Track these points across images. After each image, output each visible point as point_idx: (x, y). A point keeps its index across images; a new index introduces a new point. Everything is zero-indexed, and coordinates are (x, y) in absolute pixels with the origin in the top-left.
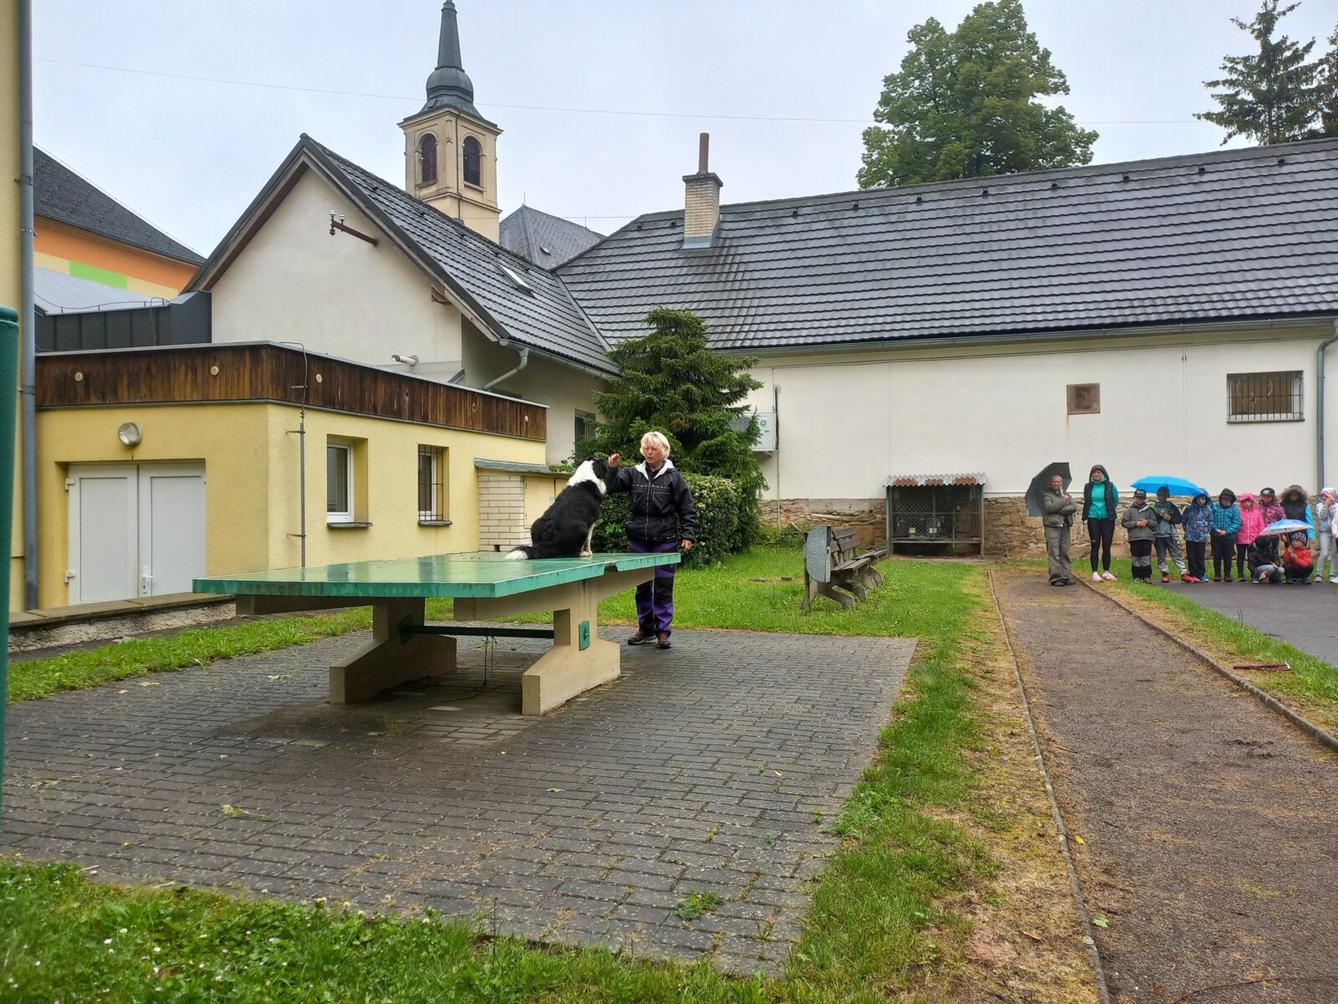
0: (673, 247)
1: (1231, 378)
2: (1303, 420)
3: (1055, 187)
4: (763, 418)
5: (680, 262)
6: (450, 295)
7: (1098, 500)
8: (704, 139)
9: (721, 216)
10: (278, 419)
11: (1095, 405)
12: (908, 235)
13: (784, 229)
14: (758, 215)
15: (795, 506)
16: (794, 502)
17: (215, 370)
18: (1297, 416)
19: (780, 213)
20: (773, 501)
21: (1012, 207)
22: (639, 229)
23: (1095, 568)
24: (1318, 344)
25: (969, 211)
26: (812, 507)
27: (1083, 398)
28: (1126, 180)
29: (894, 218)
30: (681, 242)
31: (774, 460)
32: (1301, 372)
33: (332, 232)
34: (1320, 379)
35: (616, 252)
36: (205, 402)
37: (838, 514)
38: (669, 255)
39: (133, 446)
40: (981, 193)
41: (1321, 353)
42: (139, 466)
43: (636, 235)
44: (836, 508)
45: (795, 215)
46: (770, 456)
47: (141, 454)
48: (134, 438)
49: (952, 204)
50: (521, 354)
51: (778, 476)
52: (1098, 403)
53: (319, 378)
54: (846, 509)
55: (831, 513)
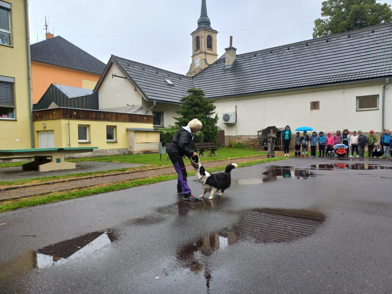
0: (222, 68)
1: (357, 97)
2: (379, 110)
3: (327, 41)
4: (231, 114)
5: (222, 72)
6: (138, 89)
7: (287, 135)
8: (231, 37)
9: (236, 58)
10: (64, 122)
11: (318, 107)
12: (282, 60)
13: (251, 61)
14: (246, 57)
15: (241, 137)
16: (241, 136)
17: (54, 113)
18: (377, 108)
19: (252, 56)
20: (236, 136)
21: (313, 49)
22: (216, 64)
23: (285, 153)
24: (383, 86)
25: (300, 51)
26: (245, 138)
27: (315, 105)
28: (349, 37)
29: (280, 55)
30: (225, 67)
31: (236, 125)
32: (379, 95)
33: (113, 77)
34: (384, 97)
35: (209, 70)
36: (53, 119)
37: (251, 139)
38: (221, 71)
39: (45, 128)
40: (306, 45)
41: (384, 89)
42: (47, 131)
43: (215, 65)
44: (251, 138)
45: (255, 56)
46: (235, 124)
47: (46, 129)
48: (45, 126)
49: (297, 49)
50: (154, 102)
51: (237, 129)
52: (319, 107)
53: (75, 113)
54: (253, 138)
55: (249, 139)
